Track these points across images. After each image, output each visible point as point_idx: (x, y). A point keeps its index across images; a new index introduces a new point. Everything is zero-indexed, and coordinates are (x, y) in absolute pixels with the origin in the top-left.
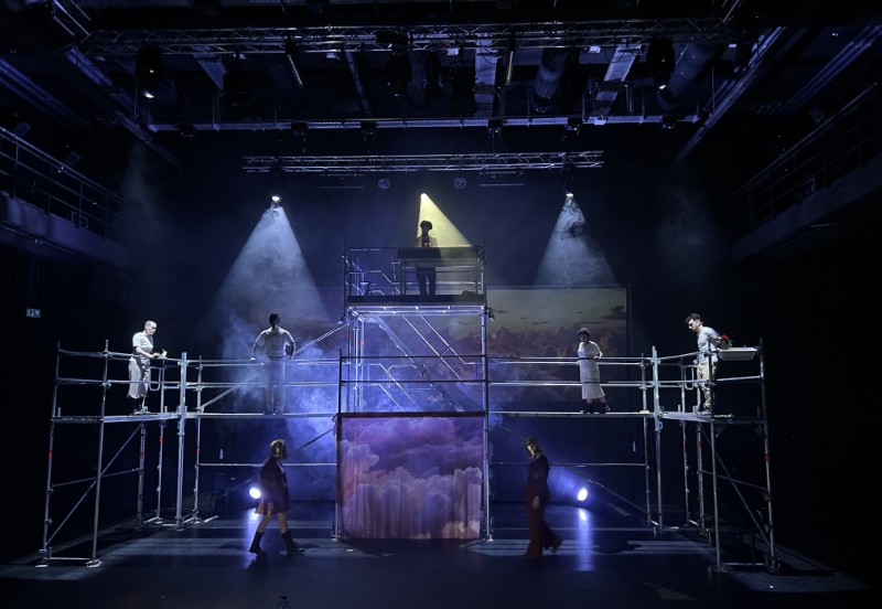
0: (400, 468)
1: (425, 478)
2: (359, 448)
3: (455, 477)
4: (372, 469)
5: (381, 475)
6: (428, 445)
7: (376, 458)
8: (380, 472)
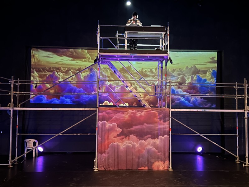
0: (132, 135)
1: (145, 140)
2: (111, 125)
3: (159, 140)
4: (118, 135)
5: (123, 139)
6: (145, 124)
7: (119, 130)
8: (122, 137)
